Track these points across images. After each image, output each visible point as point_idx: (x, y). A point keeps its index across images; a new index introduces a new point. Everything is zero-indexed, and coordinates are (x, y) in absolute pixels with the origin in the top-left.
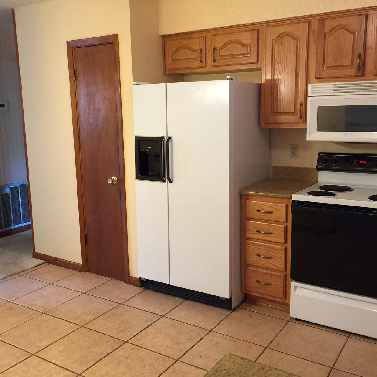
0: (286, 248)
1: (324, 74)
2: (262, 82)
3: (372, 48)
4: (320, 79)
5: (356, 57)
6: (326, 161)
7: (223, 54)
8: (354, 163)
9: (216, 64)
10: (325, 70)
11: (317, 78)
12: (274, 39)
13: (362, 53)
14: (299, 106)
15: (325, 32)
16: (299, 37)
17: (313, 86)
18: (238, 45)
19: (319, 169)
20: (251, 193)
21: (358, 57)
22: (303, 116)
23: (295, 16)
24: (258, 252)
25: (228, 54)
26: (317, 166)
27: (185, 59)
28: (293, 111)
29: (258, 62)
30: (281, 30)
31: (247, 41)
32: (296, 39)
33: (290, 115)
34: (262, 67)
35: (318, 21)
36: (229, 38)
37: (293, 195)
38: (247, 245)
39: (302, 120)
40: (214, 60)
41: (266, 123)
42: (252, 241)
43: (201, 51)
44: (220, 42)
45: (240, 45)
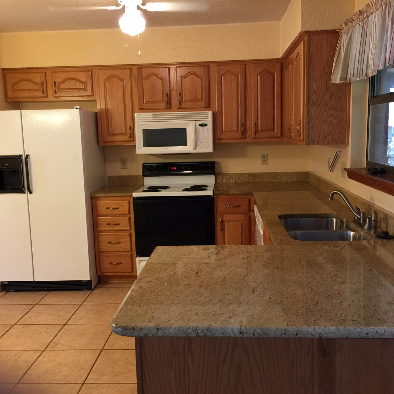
0: (131, 233)
1: (145, 106)
2: (98, 111)
3: (174, 90)
4: (142, 109)
5: (165, 95)
6: (149, 169)
7: (63, 88)
8: (168, 169)
9: (57, 95)
10: (145, 104)
11: (140, 109)
12: (105, 79)
13: (168, 93)
14: (128, 129)
15: (143, 77)
16: (124, 79)
17: (138, 114)
18: (75, 81)
19: (144, 175)
20: (100, 195)
21: (166, 96)
22: (132, 136)
23: (120, 64)
24: (109, 241)
25: (67, 88)
26: (143, 173)
27: (27, 90)
28: (124, 133)
29: (93, 96)
30: (110, 72)
31: (83, 79)
32: (122, 80)
33: (122, 136)
34: (97, 99)
35: (137, 69)
36: (67, 75)
37: (133, 193)
38: (100, 236)
39: (132, 139)
40: (56, 92)
41: (104, 142)
42: (103, 232)
43: (42, 83)
44: (59, 78)
45: (77, 82)
